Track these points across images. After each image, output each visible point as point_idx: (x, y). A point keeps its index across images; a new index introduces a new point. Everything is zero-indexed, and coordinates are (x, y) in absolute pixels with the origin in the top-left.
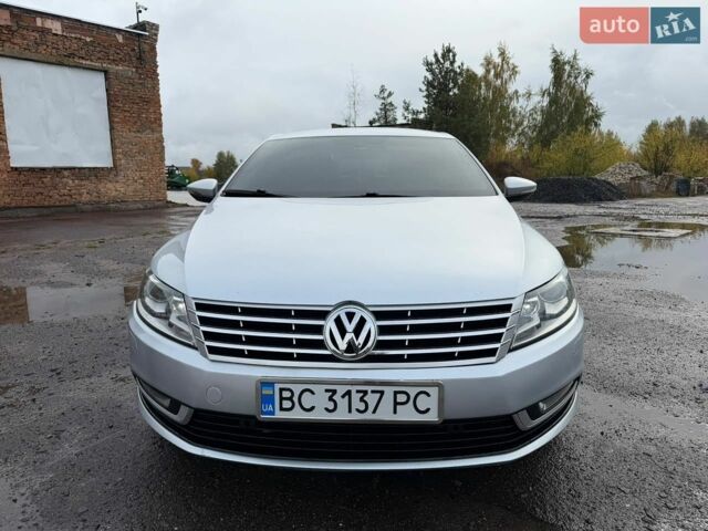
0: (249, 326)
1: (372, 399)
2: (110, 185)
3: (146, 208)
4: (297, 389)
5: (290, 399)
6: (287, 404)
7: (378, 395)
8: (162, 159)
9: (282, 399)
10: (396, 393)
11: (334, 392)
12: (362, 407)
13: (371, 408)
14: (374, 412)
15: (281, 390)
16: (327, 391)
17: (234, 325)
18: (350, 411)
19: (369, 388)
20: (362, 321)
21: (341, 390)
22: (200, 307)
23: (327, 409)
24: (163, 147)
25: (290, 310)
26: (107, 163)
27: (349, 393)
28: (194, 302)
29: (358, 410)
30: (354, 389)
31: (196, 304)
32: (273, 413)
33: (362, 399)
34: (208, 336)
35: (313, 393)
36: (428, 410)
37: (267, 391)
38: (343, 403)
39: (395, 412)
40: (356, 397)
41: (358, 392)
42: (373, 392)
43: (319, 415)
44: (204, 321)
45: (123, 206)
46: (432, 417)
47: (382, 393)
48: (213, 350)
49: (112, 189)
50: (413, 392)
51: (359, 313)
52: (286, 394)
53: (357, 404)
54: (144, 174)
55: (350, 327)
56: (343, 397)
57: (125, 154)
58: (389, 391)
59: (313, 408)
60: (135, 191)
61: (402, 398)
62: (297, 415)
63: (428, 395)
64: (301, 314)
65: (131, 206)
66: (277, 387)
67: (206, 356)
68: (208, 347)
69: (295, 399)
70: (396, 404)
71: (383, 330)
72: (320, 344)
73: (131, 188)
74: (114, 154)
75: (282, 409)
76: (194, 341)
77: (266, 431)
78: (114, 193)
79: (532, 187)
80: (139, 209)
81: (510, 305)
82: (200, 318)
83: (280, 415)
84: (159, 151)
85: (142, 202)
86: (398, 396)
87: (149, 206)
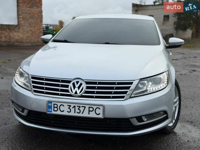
0: (47, 84)
1: (82, 109)
2: (15, 34)
3: (32, 46)
4: (59, 104)
5: (57, 107)
6: (56, 109)
7: (84, 108)
8: (41, 21)
9: (54, 107)
10: (89, 107)
11: (70, 106)
12: (79, 111)
13: (82, 112)
14: (82, 113)
15: (54, 104)
16: (68, 105)
17: (42, 84)
18: (75, 113)
19: (81, 105)
20: (81, 84)
21: (72, 105)
22: (33, 78)
23: (68, 111)
24: (42, 16)
25: (60, 80)
26: (15, 22)
27: (75, 107)
28: (31, 76)
29: (77, 112)
30: (76, 105)
31: (32, 77)
32: (51, 112)
33: (79, 109)
34: (34, 87)
35: (64, 106)
36: (99, 114)
37: (50, 105)
38: (73, 110)
39: (89, 114)
40: (77, 108)
41: (78, 106)
42: (82, 107)
43: (65, 113)
44: (33, 82)
45: (21, 44)
46: (101, 116)
47: (85, 107)
48: (35, 91)
49: (16, 36)
50: (95, 107)
51: (80, 82)
52: (56, 106)
53: (77, 110)
54: (32, 29)
55: (77, 86)
56: (73, 108)
57: (23, 18)
58: (87, 107)
59: (63, 111)
60: (27, 37)
61: (91, 109)
62: (59, 113)
63: (100, 109)
64: (63, 81)
65: (25, 44)
66: (53, 103)
67: (33, 93)
68: (34, 90)
69: (58, 108)
70: (89, 111)
71: (88, 88)
72: (67, 91)
73: (26, 35)
74: (18, 18)
75: (54, 111)
76: (30, 89)
77: (52, 122)
78: (17, 38)
79: (182, 42)
80: (29, 46)
81: (132, 83)
82: (32, 81)
83: (53, 112)
84: (40, 17)
85: (30, 42)
86: (90, 108)
87: (34, 44)
